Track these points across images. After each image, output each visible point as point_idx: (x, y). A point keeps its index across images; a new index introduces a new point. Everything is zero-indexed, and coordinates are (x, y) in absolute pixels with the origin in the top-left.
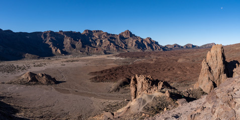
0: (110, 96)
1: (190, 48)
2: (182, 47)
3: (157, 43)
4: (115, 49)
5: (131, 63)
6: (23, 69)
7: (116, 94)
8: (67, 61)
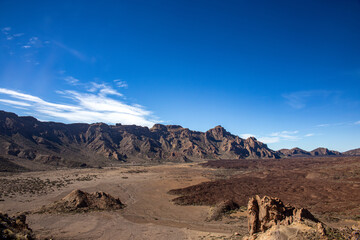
0: (209, 227)
1: (323, 155)
2: (308, 153)
3: (265, 146)
4: (200, 154)
5: (228, 177)
6: (59, 186)
7: (217, 224)
8: (130, 172)
